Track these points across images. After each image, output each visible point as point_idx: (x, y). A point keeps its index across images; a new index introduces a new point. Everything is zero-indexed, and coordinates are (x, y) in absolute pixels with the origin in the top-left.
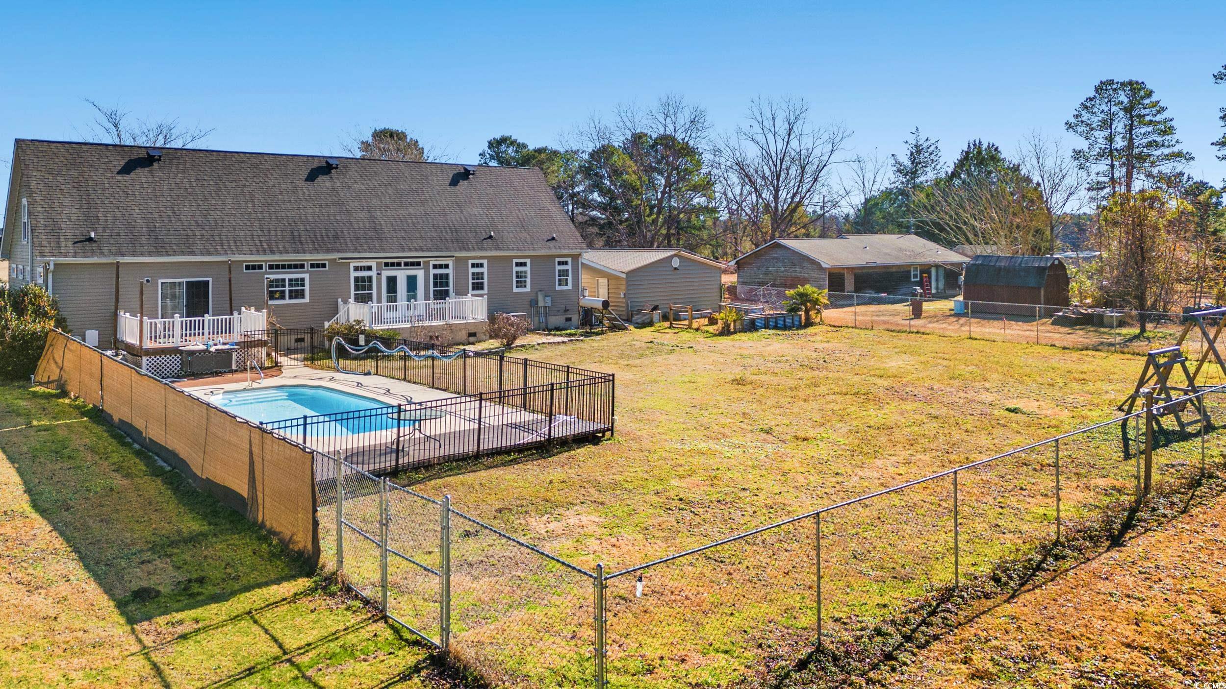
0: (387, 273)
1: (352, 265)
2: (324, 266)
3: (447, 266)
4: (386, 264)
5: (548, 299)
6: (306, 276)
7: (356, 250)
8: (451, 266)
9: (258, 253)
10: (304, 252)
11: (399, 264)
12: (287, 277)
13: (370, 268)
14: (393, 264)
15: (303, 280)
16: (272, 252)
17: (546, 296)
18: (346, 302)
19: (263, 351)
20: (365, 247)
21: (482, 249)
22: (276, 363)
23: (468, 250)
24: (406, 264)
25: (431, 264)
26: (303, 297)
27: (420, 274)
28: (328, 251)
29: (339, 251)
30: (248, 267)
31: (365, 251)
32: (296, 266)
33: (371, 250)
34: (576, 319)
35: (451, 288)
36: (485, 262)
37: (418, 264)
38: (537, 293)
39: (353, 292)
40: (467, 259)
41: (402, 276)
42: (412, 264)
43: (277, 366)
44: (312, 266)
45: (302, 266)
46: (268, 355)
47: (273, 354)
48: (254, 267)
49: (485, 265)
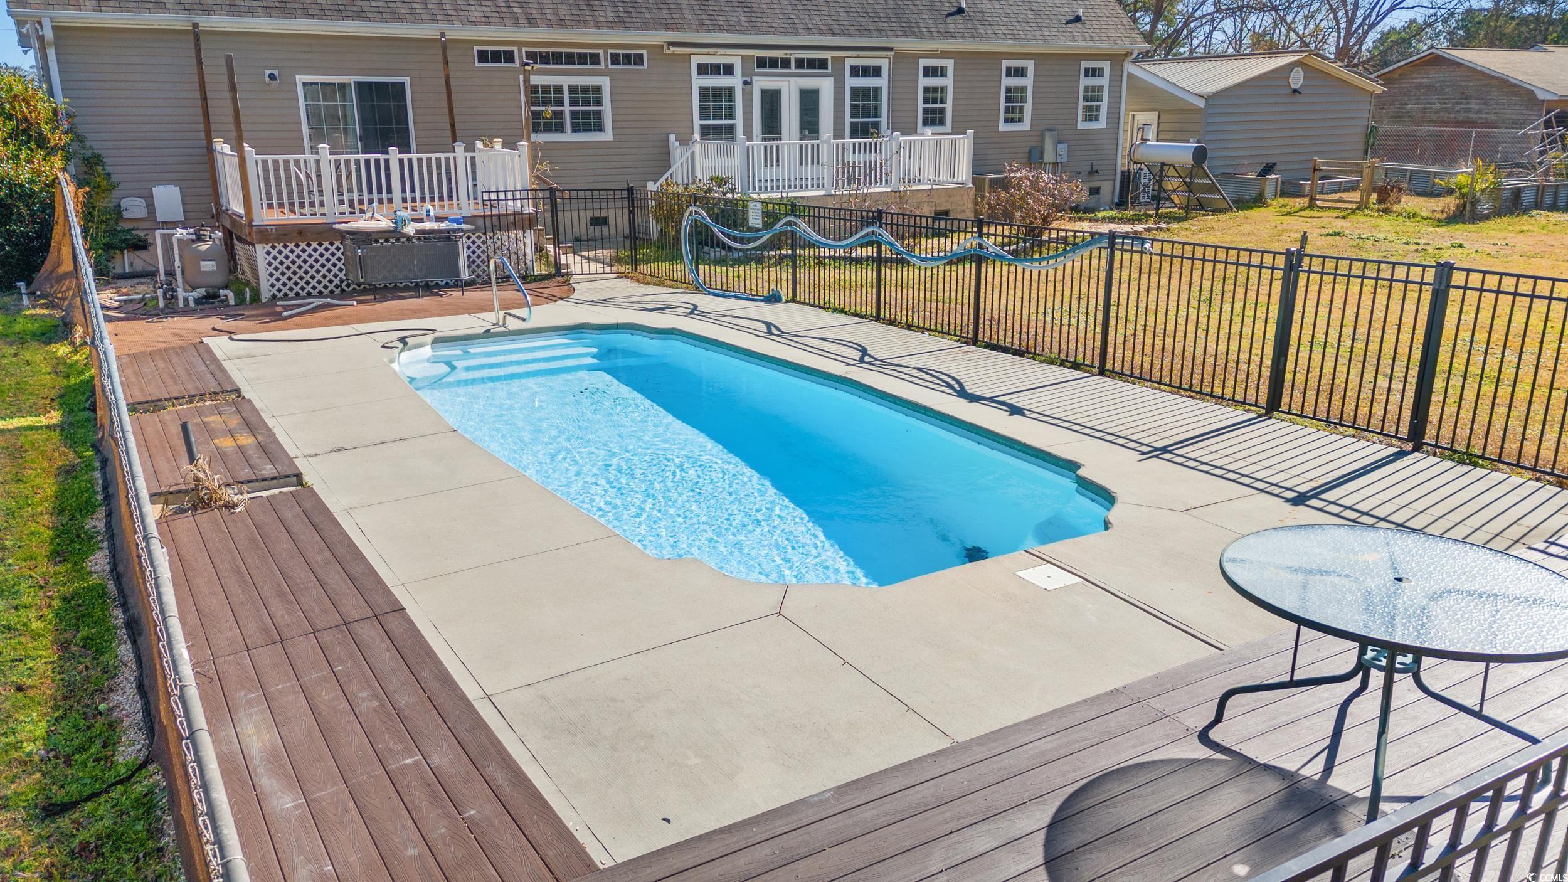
0: (763, 82)
1: (695, 61)
2: (639, 60)
3: (877, 71)
4: (762, 63)
5: (1063, 147)
6: (604, 82)
7: (701, 27)
8: (885, 72)
9: (502, 22)
10: (598, 25)
11: (786, 63)
12: (566, 81)
13: (728, 70)
14: (774, 63)
15: (598, 89)
16: (532, 22)
17: (1059, 142)
18: (685, 141)
19: (527, 241)
20: (720, 20)
21: (946, 35)
22: (558, 266)
23: (919, 35)
24: (800, 63)
25: (849, 63)
26: (600, 128)
27: (825, 86)
28: (645, 26)
29: (667, 27)
30: (483, 56)
31: (720, 29)
32: (582, 59)
33: (731, 29)
34: (1109, 189)
35: (884, 120)
36: (949, 64)
37: (823, 64)
38: (1042, 137)
39: (697, 122)
40: (917, 56)
41: (789, 87)
42: (811, 64)
43: (559, 272)
44: (615, 59)
45: (595, 59)
46: (539, 249)
47: (550, 248)
48: (496, 57)
49: (950, 72)
